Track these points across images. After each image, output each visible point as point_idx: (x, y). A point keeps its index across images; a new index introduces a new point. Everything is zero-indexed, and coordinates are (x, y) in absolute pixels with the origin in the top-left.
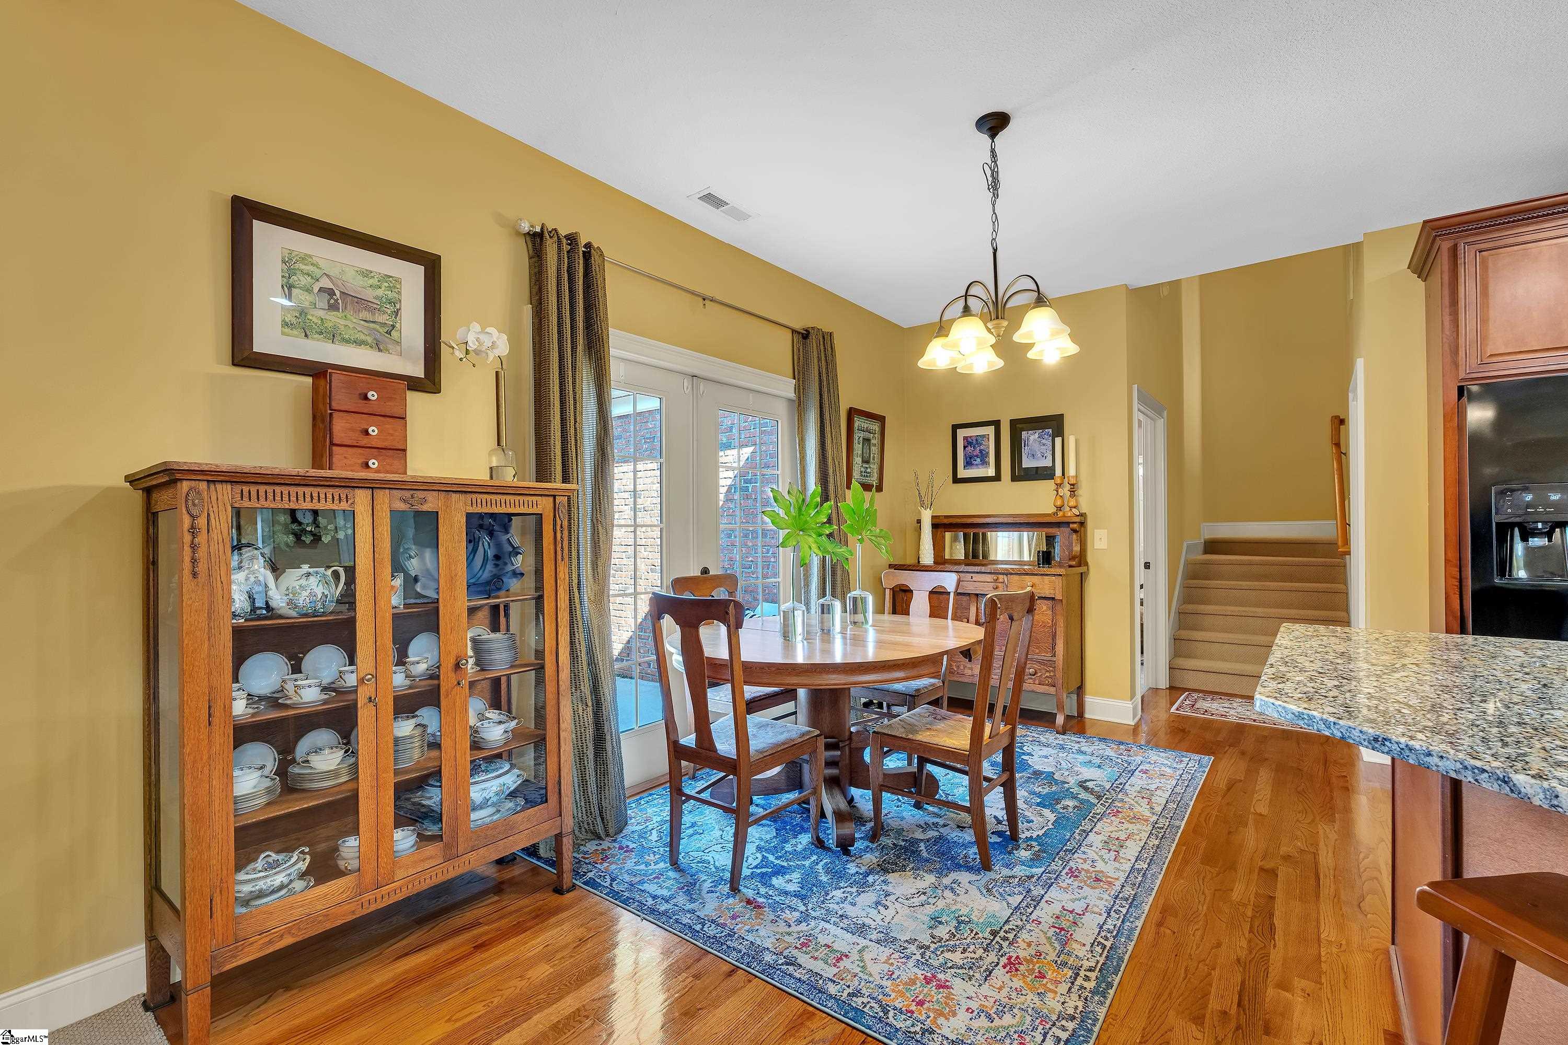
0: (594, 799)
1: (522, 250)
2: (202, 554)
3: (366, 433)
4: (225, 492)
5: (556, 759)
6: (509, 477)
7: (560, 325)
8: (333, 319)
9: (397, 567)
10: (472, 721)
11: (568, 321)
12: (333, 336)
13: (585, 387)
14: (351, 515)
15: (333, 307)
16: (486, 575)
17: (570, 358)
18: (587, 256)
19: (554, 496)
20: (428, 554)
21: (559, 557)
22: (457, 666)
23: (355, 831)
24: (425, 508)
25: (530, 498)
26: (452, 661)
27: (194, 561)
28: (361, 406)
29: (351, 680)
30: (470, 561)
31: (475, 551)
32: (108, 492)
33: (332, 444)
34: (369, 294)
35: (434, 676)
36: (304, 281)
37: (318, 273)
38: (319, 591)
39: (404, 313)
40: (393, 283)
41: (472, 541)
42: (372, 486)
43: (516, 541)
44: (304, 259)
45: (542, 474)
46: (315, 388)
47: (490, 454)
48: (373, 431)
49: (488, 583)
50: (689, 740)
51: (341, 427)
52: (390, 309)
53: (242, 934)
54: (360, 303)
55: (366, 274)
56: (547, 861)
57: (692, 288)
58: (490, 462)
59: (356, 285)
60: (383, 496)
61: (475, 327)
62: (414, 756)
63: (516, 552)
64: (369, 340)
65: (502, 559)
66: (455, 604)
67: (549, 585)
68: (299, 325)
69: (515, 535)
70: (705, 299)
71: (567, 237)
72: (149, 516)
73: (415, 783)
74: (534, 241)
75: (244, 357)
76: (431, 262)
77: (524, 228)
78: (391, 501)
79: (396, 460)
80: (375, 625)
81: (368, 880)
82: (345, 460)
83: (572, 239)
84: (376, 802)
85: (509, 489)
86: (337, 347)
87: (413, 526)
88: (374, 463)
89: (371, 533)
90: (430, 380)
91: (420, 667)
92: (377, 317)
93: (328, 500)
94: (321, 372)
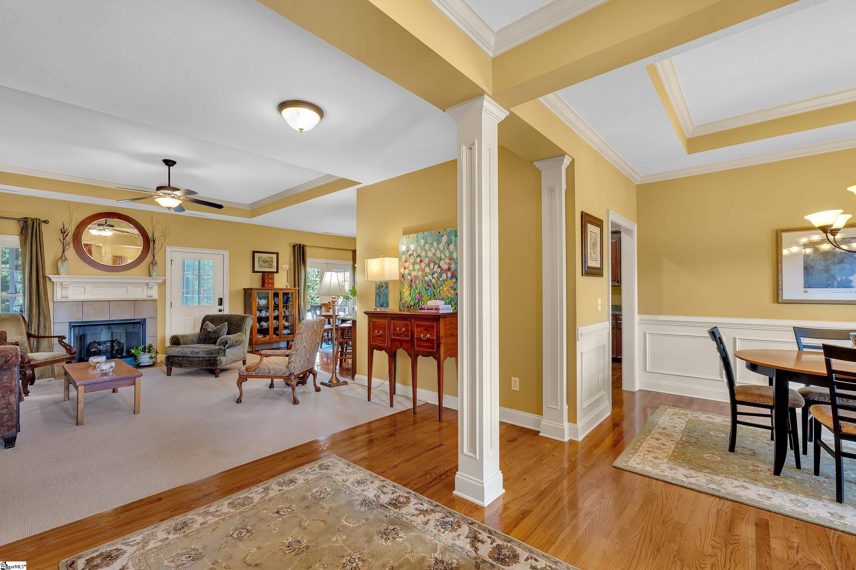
1: (292, 248)
2: (254, 298)
4: (256, 290)
6: (289, 287)
7: (298, 260)
9: (274, 300)
10: (283, 323)
12: (264, 267)
13: (302, 268)
14: (268, 293)
15: (264, 263)
16: (285, 301)
18: (303, 247)
19: (295, 290)
20: (277, 298)
21: (296, 299)
22: (281, 313)
23: (269, 334)
24: (277, 292)
25: (291, 290)
28: (268, 278)
29: (268, 314)
30: (283, 299)
32: (240, 290)
33: (265, 283)
34: (269, 260)
35: (278, 316)
36: (261, 260)
38: (265, 302)
40: (272, 258)
41: (283, 296)
42: (271, 289)
44: (261, 257)
45: (295, 287)
46: (263, 275)
47: (286, 283)
48: (270, 281)
49: (286, 303)
51: (266, 281)
52: (272, 262)
53: (258, 341)
54: (267, 261)
55: (268, 257)
57: (324, 247)
59: (267, 259)
61: (284, 265)
62: (275, 326)
63: (290, 298)
64: (269, 267)
65: (288, 299)
66: (281, 305)
67: (294, 303)
68: (260, 266)
69: (290, 296)
70: (329, 248)
71: (299, 244)
72: (245, 293)
73: (276, 329)
74: (294, 247)
75: (254, 272)
76: (277, 254)
77: (292, 245)
78: (273, 291)
79: (273, 285)
80: (271, 307)
81: (270, 338)
82: (266, 285)
83: (300, 245)
84: (271, 331)
85: (289, 289)
86: (265, 269)
87: (276, 295)
88: (270, 286)
89: (271, 296)
90: (277, 272)
91: (276, 314)
92: (270, 263)
93: (266, 291)
94: (263, 273)
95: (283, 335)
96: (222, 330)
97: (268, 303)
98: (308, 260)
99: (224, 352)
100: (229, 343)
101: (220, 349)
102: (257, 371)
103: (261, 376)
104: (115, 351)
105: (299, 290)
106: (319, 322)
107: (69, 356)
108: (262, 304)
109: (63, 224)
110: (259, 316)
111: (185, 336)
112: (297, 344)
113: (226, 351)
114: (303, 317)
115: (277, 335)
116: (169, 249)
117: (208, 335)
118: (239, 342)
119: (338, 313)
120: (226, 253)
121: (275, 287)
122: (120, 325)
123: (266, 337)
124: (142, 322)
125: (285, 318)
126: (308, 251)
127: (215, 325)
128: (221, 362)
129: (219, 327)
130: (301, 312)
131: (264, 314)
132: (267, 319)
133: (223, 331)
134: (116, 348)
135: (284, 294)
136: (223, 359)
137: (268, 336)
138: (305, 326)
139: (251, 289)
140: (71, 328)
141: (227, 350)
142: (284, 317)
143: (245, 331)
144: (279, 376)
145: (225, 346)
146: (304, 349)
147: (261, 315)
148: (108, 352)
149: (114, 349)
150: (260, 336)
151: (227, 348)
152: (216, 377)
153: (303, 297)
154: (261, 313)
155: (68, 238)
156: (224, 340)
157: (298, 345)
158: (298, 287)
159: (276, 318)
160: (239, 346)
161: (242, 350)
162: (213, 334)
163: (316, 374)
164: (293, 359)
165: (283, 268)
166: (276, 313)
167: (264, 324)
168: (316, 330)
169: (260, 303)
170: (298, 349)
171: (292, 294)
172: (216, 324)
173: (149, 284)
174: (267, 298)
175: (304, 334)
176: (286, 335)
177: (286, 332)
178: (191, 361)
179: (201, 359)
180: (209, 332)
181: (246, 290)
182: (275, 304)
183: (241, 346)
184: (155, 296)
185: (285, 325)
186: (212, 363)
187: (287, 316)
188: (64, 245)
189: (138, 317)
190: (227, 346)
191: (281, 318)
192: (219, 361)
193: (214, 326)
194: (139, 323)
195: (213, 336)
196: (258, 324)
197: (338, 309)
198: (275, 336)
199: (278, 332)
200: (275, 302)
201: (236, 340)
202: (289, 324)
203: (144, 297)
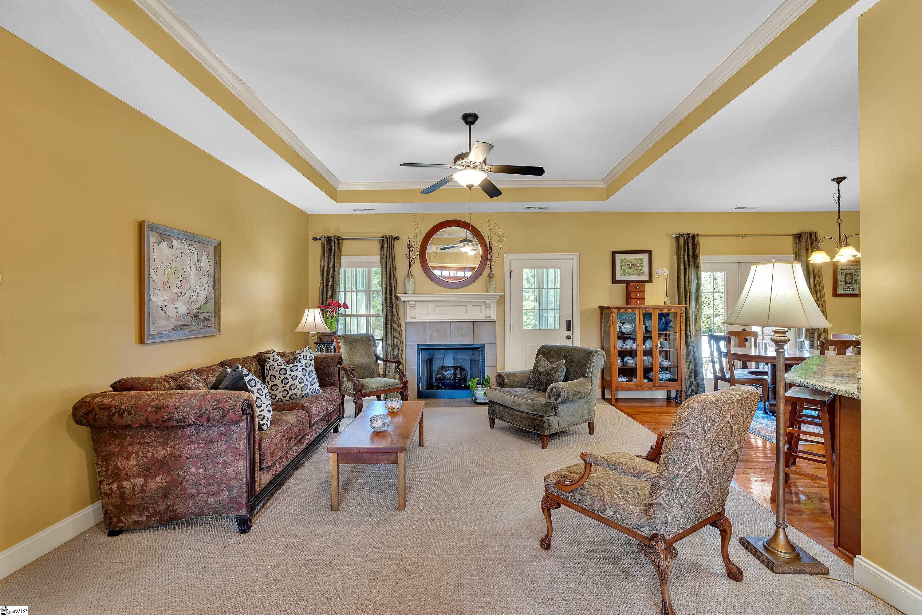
0: (694, 389)
1: (674, 242)
2: (613, 321)
3: (637, 295)
4: (616, 310)
5: (680, 372)
6: (669, 304)
7: (684, 260)
8: (630, 270)
9: (644, 324)
11: (687, 259)
12: (629, 274)
13: (692, 273)
14: (635, 314)
15: (630, 268)
16: (663, 327)
17: (687, 269)
18: (693, 238)
19: (680, 308)
20: (650, 321)
21: (681, 323)
22: (656, 346)
23: (636, 377)
24: (649, 312)
25: (672, 309)
26: (655, 345)
27: (612, 322)
28: (636, 290)
29: (635, 346)
30: (659, 324)
31: (661, 321)
32: (594, 309)
33: (631, 298)
34: (637, 263)
35: (651, 349)
36: (625, 263)
37: (627, 261)
38: (630, 328)
39: (644, 266)
40: (642, 259)
41: (660, 319)
42: (640, 308)
43: (671, 319)
44: (624, 259)
45: (679, 303)
46: (627, 286)
48: (638, 295)
49: (664, 329)
50: (719, 375)
51: (632, 295)
52: (642, 265)
53: (619, 386)
54: (635, 265)
55: (636, 259)
56: (679, 401)
58: (664, 299)
59: (634, 262)
60: (641, 310)
61: (661, 269)
62: (647, 365)
63: (671, 322)
64: (637, 273)
65: (667, 323)
66: (656, 333)
67: (679, 330)
68: (624, 273)
69: (671, 317)
70: (743, 236)
71: (686, 235)
72: (602, 313)
73: (647, 371)
74: (678, 238)
75: (614, 282)
76: (650, 253)
77: (674, 236)
78: (643, 311)
79: (643, 302)
80: (639, 336)
81: (639, 384)
82: (633, 302)
83: (688, 235)
84: (640, 372)
85: (670, 308)
86: (631, 276)
87: (647, 316)
88: (638, 302)
89: (639, 317)
90: (650, 281)
91: (648, 346)
92: (639, 268)
93: (631, 311)
94: (628, 283)
95: (660, 380)
96: (556, 372)
97: (635, 330)
98: (703, 259)
99: (556, 410)
100: (561, 396)
101: (549, 405)
102: (577, 494)
103: (585, 509)
104: (457, 379)
105: (686, 308)
106: (740, 402)
107: (401, 386)
108: (625, 330)
109: (409, 239)
110: (622, 348)
111: (512, 374)
112: (671, 462)
113: (558, 408)
114: (694, 352)
115: (650, 380)
116: (508, 258)
117: (539, 377)
118: (579, 395)
119: (766, 351)
120: (576, 258)
121: (647, 304)
122: (461, 350)
123: (632, 381)
124: (481, 348)
125: (664, 353)
126: (703, 244)
127: (551, 362)
128: (549, 426)
129: (552, 367)
130: (690, 345)
131: (629, 345)
132: (632, 354)
133: (558, 372)
134: (459, 376)
135: (661, 315)
136: (553, 420)
137: (634, 380)
138: (695, 418)
139: (609, 308)
140: (419, 351)
141: (561, 407)
142: (660, 352)
143: (591, 376)
144: (626, 528)
145: (556, 400)
146: (694, 475)
147: (624, 347)
148: (451, 380)
149: (457, 377)
150: (622, 379)
151: (559, 403)
152: (543, 448)
153: (694, 320)
154: (624, 343)
155: (413, 254)
156: (555, 390)
157: (677, 467)
158: (686, 304)
159: (649, 353)
160: (581, 401)
161: (586, 406)
162: (545, 376)
163: (728, 531)
164: (660, 500)
165: (659, 274)
166: (649, 344)
167: (629, 361)
168: (732, 423)
169: (623, 329)
170: (676, 477)
171: (675, 315)
172: (552, 360)
173: (486, 302)
174: (633, 321)
175: (694, 438)
176: (665, 380)
177: (664, 375)
178: (512, 415)
179: (524, 415)
180: (540, 372)
181: (602, 309)
182: (646, 331)
183: (585, 400)
184: (494, 317)
185: (663, 365)
186: (538, 425)
187: (666, 351)
188: (410, 261)
189: (478, 342)
190: (559, 400)
191: (656, 353)
192: (547, 424)
193: (549, 364)
194: (478, 348)
195: (544, 379)
196: (619, 361)
197: (766, 344)
198: (646, 381)
199: (651, 375)
200: (646, 327)
201: (573, 392)
202: (670, 363)
203: (482, 318)
